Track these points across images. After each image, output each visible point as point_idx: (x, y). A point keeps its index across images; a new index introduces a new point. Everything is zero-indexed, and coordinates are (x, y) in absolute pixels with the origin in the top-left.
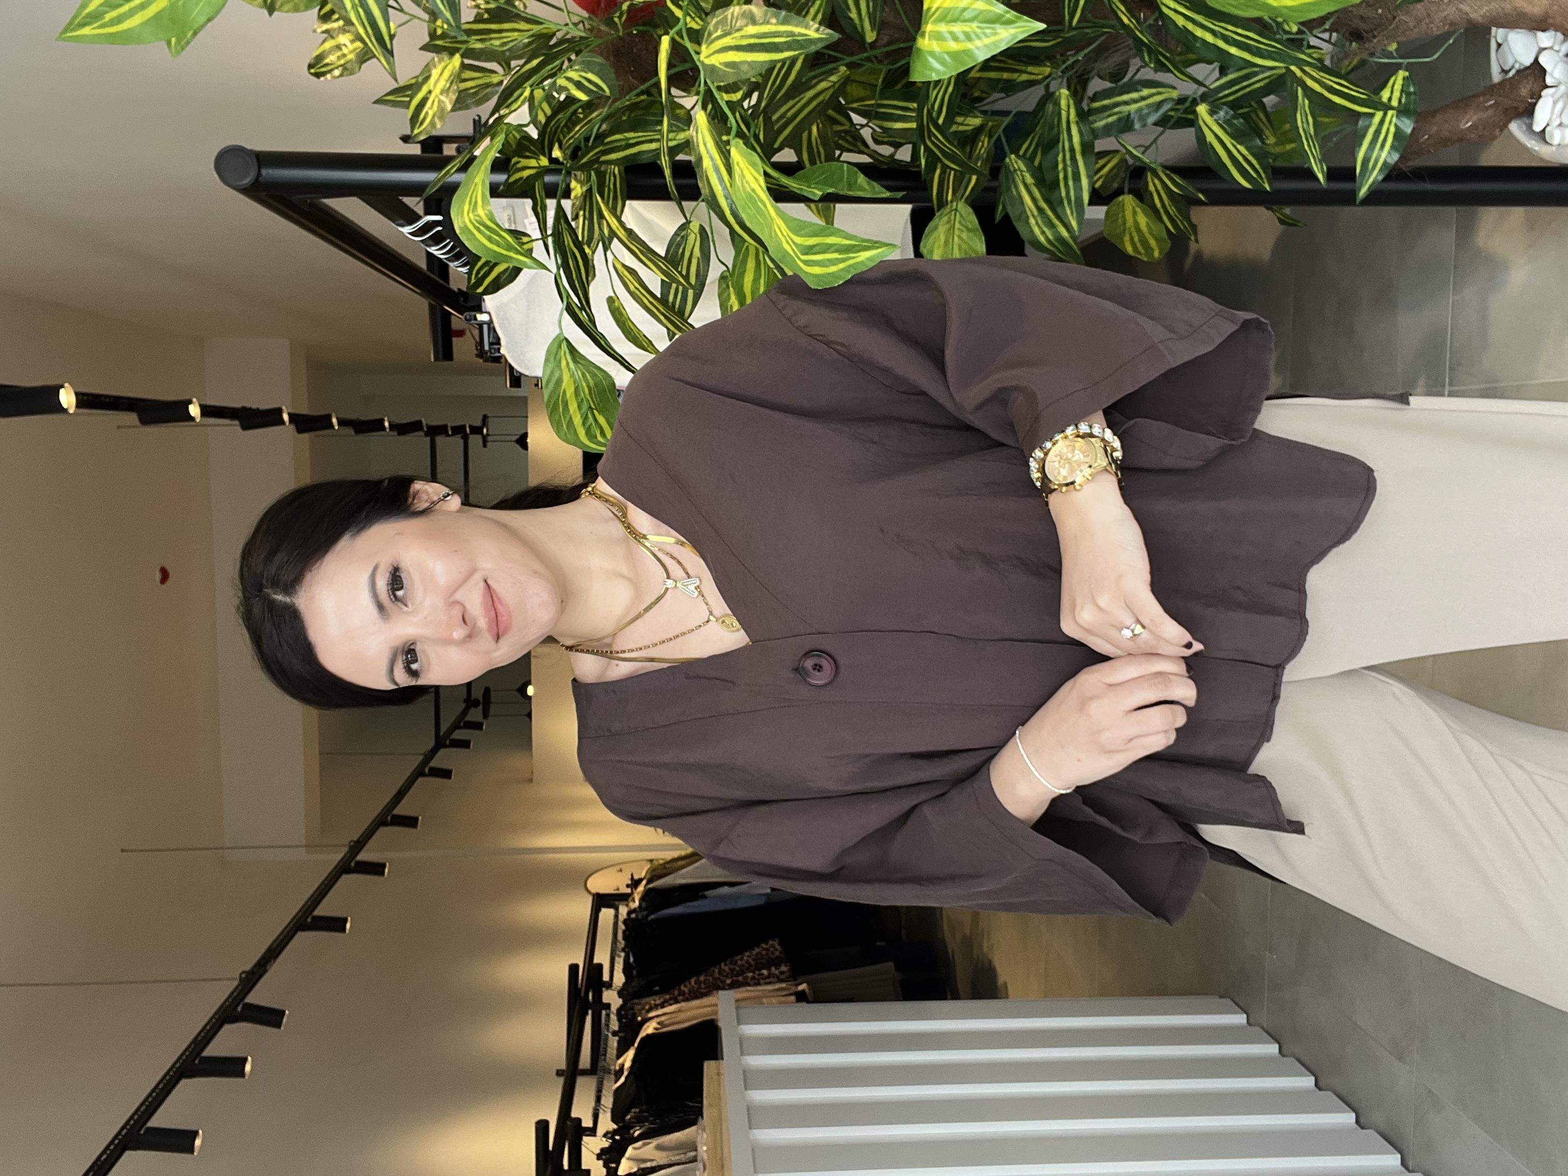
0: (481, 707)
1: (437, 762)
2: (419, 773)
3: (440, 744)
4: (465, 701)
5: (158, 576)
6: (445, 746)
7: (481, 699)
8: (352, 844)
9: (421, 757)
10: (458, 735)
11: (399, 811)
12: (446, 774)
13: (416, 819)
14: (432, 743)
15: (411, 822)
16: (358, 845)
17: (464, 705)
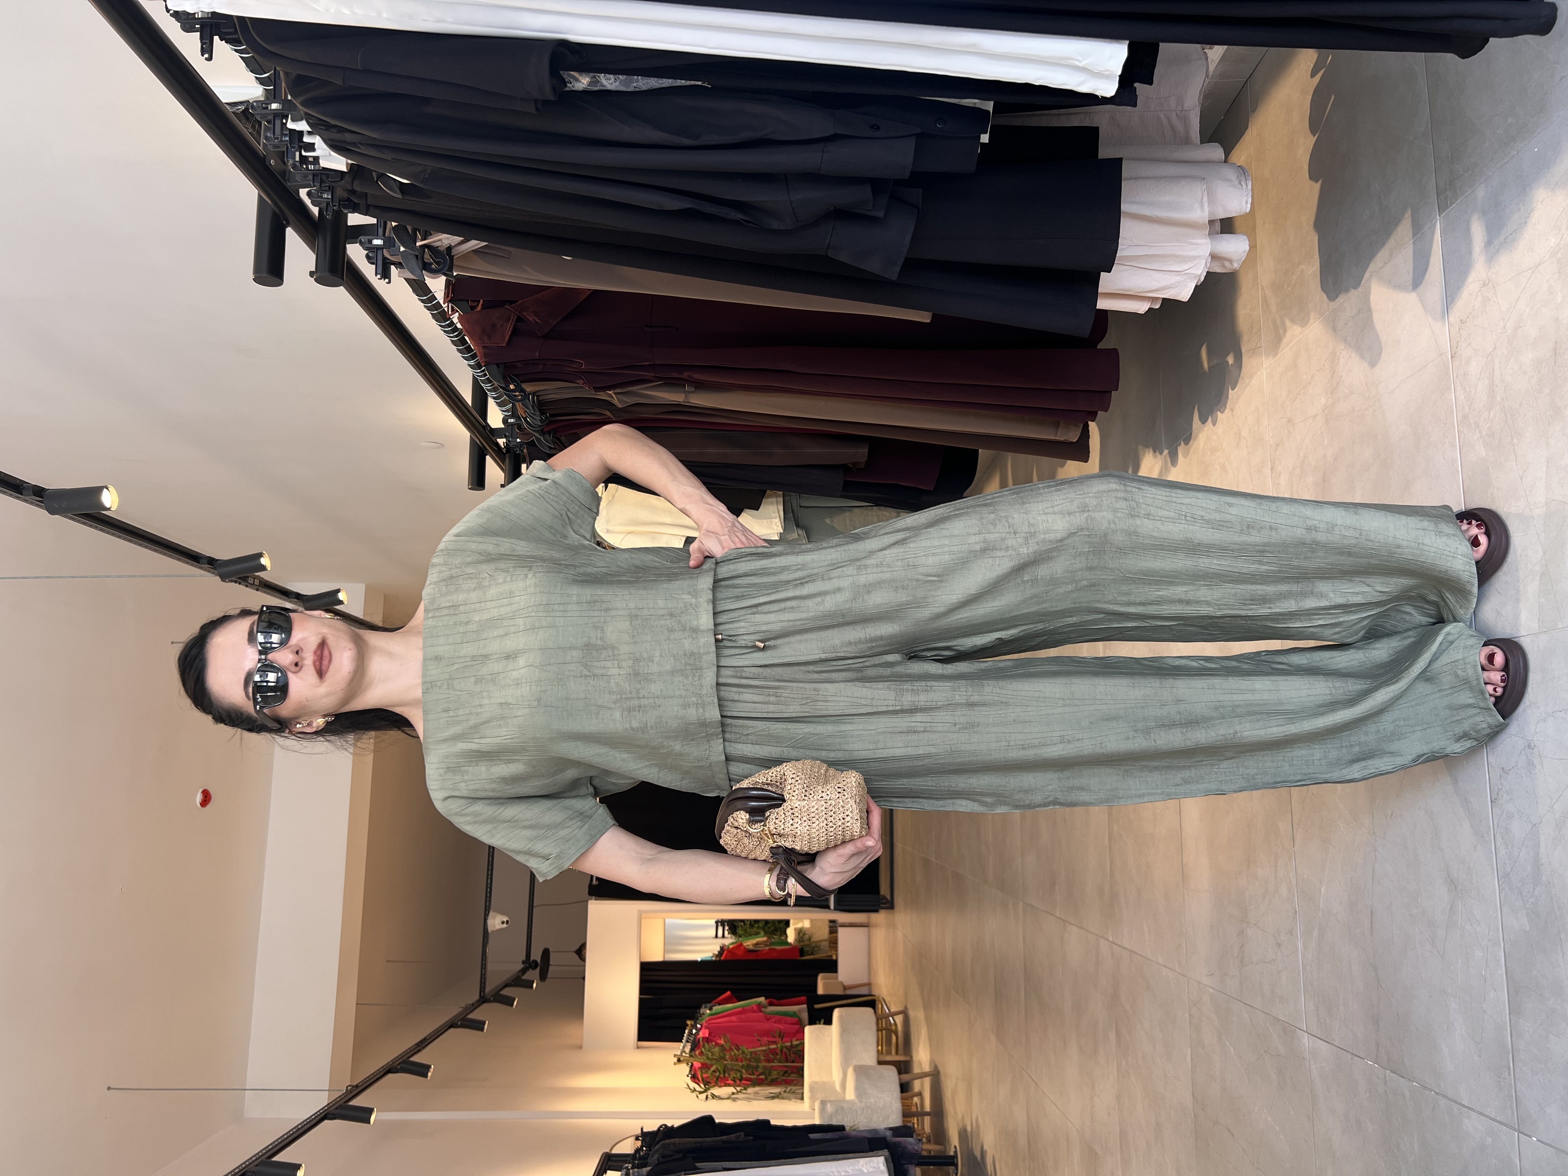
0: (538, 969)
1: (474, 1016)
2: (452, 1025)
3: (483, 1000)
4: (523, 962)
5: (199, 798)
6: (489, 1001)
7: (539, 961)
8: (349, 1088)
9: (461, 1009)
10: (506, 992)
11: (415, 1059)
12: (478, 1026)
13: (429, 1067)
14: (477, 997)
15: (422, 1070)
16: (357, 1090)
17: (521, 966)
